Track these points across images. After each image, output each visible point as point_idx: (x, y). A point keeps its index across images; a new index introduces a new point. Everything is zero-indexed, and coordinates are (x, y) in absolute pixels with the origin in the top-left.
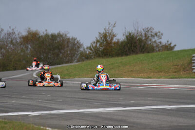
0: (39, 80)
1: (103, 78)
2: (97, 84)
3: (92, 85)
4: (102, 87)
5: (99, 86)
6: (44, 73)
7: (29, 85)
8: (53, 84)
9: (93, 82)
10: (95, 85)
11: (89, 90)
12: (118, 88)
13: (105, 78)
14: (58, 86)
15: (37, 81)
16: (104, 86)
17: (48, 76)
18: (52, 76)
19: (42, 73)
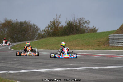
0: (24, 52)
2: (61, 54)
3: (58, 55)
4: (65, 56)
5: (63, 56)
6: (27, 47)
7: (17, 55)
8: (32, 54)
9: (59, 53)
10: (60, 55)
11: (56, 58)
12: (75, 57)
13: (67, 50)
14: (36, 56)
15: (22, 52)
16: (66, 55)
17: (29, 49)
18: (32, 49)
19: (25, 47)
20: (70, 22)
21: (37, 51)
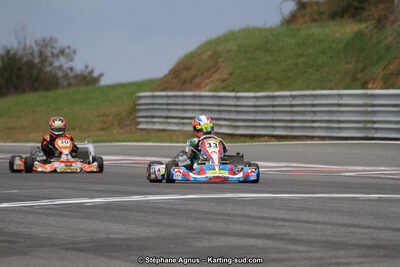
0: (41, 156)
1: (212, 148)
2: (195, 166)
3: (183, 170)
4: (210, 174)
5: (201, 172)
6: (53, 138)
7: (14, 171)
8: (77, 165)
9: (184, 160)
10: (190, 168)
11: (173, 181)
12: (253, 177)
13: (217, 150)
14: (93, 172)
15: (34, 159)
16: (216, 171)
17: (65, 145)
18: (75, 146)
19: (48, 138)
20: (8, 52)
21: (93, 154)
